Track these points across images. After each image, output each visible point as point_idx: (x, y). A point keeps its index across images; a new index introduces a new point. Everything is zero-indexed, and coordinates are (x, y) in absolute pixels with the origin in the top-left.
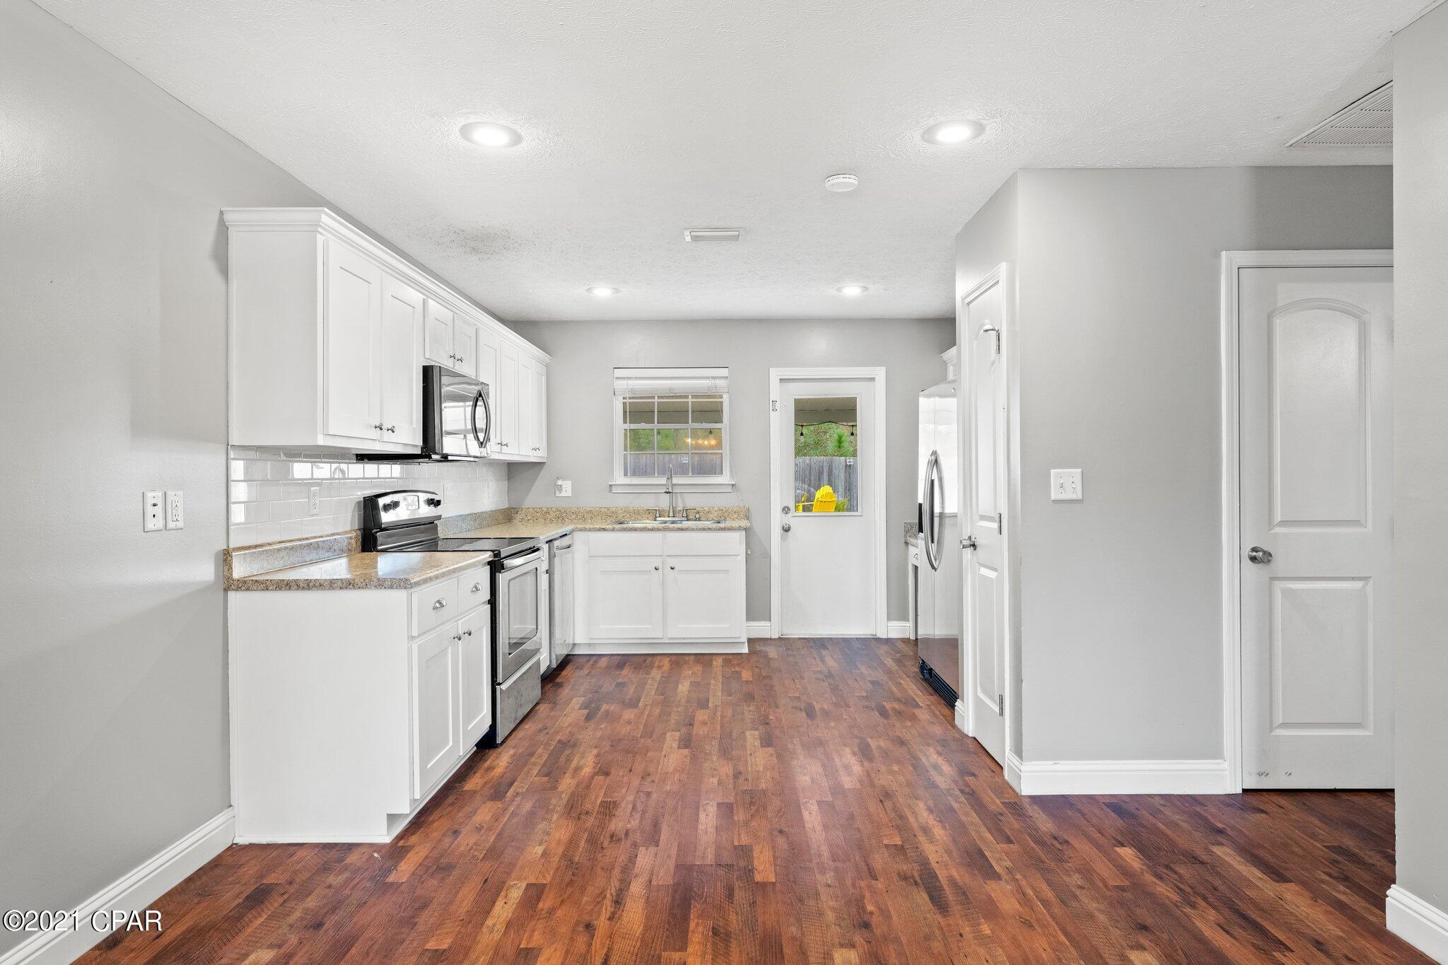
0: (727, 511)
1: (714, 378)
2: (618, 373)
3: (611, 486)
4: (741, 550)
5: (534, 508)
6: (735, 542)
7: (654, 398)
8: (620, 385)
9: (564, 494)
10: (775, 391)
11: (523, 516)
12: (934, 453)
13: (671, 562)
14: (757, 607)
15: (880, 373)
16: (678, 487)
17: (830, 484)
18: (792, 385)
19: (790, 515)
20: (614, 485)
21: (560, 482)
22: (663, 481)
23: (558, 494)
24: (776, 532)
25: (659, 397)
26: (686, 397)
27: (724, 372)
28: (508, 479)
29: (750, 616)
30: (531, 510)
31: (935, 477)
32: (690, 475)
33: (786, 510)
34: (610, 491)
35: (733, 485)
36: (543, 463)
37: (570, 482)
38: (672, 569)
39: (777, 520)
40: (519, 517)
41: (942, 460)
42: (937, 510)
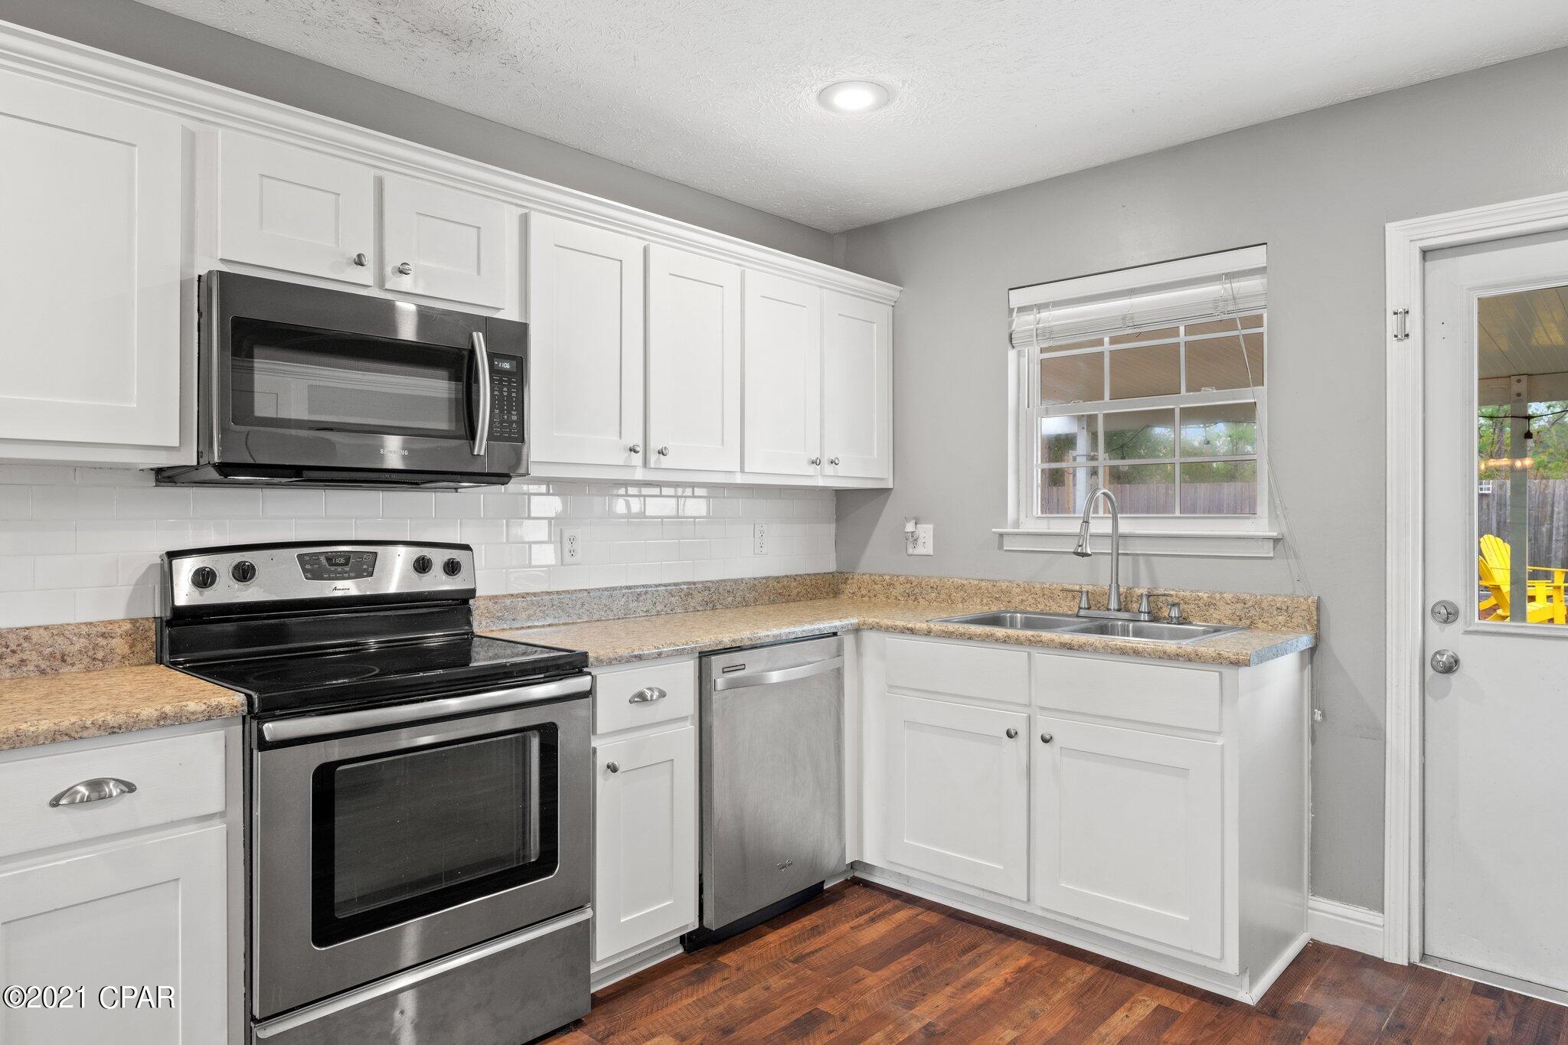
0: (1258, 604)
1: (1231, 276)
2: (1018, 298)
3: (1001, 535)
5: (871, 575)
7: (1100, 342)
8: (1023, 323)
9: (920, 550)
11: (855, 588)
13: (1042, 727)
16: (1138, 541)
18: (1466, 263)
19: (1458, 626)
20: (1008, 534)
21: (910, 527)
23: (910, 551)
24: (1405, 672)
25: (1113, 341)
26: (1174, 332)
27: (1257, 257)
28: (837, 522)
30: (866, 577)
32: (1178, 514)
33: (1444, 612)
34: (1001, 546)
35: (1276, 541)
36: (884, 492)
37: (931, 526)
38: (1045, 740)
39: (1411, 638)
40: (849, 589)
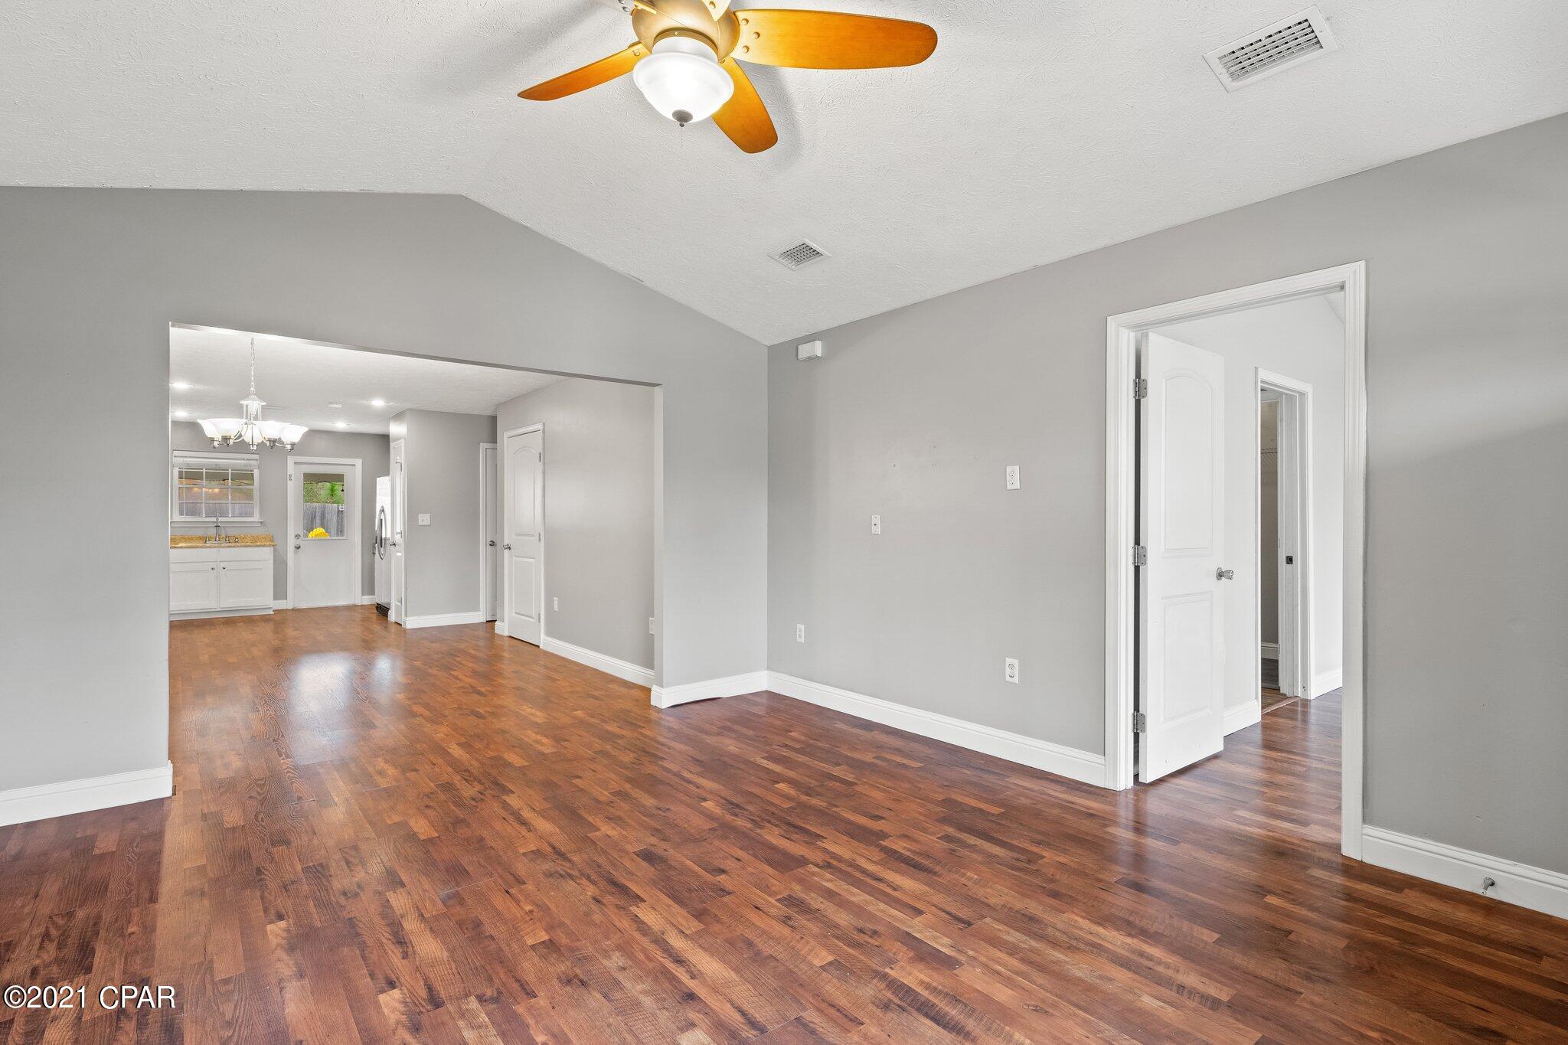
0: (258, 537)
4: (271, 557)
6: (267, 553)
7: (202, 468)
8: (176, 461)
10: (291, 469)
12: (382, 507)
13: (223, 565)
14: (280, 592)
15: (359, 462)
17: (322, 526)
19: (299, 539)
22: (214, 519)
24: (291, 549)
26: (227, 469)
29: (275, 598)
31: (383, 517)
33: (297, 536)
35: (261, 522)
38: (224, 568)
39: (291, 542)
41: (385, 510)
42: (383, 536)
